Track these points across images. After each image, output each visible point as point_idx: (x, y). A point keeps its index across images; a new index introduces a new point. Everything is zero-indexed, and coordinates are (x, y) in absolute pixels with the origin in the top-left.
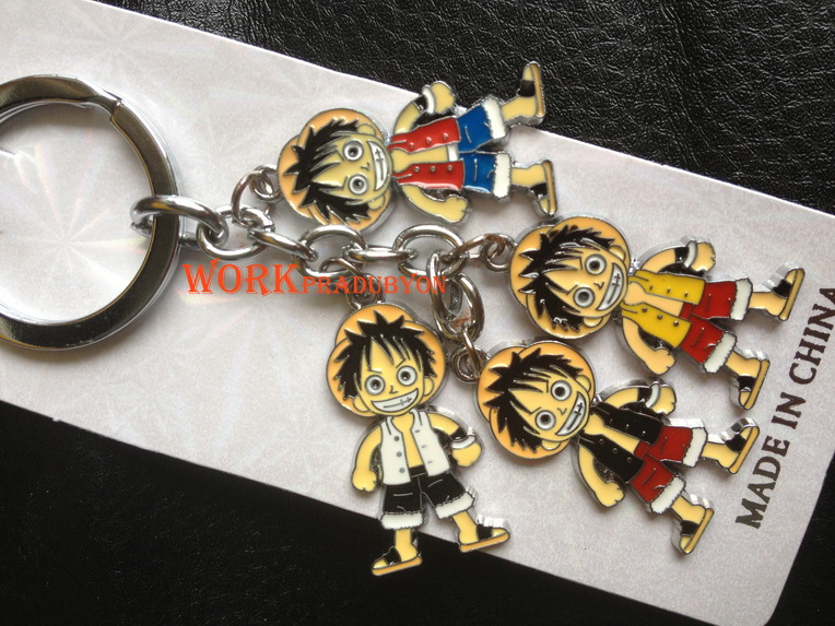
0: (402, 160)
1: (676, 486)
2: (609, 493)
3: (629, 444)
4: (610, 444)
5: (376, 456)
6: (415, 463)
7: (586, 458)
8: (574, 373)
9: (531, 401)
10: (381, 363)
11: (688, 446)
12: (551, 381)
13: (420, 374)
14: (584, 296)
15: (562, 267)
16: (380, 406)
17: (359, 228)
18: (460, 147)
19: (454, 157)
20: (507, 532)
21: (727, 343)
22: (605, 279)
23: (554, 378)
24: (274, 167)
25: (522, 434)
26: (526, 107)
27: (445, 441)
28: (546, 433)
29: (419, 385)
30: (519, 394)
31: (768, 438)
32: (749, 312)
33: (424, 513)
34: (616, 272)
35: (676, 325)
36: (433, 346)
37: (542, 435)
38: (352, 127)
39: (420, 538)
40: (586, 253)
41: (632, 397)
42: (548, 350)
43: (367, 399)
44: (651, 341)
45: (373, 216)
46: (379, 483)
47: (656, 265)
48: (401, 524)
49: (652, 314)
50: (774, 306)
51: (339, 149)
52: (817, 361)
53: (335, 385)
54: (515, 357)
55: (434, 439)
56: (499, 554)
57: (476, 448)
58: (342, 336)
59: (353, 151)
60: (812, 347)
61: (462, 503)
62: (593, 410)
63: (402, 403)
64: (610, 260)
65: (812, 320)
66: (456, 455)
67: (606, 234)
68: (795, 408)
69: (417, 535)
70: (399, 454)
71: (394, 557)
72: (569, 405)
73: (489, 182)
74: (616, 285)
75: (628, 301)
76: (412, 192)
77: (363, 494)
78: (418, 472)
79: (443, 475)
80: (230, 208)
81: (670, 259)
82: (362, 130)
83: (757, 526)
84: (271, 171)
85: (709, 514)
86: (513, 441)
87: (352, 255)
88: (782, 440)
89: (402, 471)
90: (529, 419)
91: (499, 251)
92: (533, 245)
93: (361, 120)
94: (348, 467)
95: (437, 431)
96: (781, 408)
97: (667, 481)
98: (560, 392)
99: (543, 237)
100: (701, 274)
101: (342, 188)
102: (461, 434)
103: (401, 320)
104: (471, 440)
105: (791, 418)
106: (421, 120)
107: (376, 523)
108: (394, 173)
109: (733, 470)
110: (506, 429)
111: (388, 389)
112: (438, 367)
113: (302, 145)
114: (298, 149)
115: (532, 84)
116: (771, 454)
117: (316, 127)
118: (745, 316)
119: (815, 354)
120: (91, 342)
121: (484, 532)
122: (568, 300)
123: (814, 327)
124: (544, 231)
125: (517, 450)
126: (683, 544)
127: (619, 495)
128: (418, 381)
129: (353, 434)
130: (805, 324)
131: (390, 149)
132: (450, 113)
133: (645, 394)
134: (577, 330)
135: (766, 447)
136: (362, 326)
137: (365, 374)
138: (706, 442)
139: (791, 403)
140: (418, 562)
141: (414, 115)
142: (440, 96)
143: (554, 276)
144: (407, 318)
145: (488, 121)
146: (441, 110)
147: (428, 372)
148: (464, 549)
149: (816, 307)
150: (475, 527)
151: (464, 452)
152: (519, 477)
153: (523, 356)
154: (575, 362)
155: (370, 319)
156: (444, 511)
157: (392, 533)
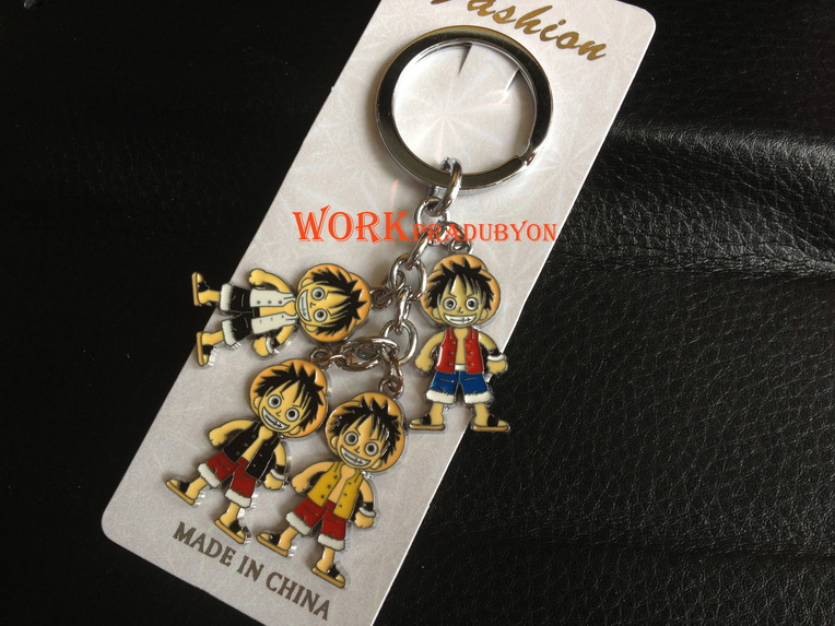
0: (461, 334)
1: (214, 482)
2: (218, 437)
3: (249, 454)
4: (251, 442)
5: (271, 287)
6: (263, 312)
7: (244, 425)
8: (303, 425)
9: (289, 395)
10: (332, 300)
11: (240, 494)
12: (300, 409)
13: (320, 324)
14: (352, 439)
15: (374, 428)
16: (304, 295)
17: (422, 299)
18: (463, 372)
19: (457, 368)
20: (204, 365)
21: (305, 529)
22: (361, 454)
23: (302, 411)
24: (470, 253)
25: (268, 385)
26: (482, 418)
27: (273, 334)
28: (266, 401)
29: (313, 322)
30: (295, 386)
31: (234, 552)
32: (322, 547)
33: (228, 313)
34: (364, 462)
35: (323, 497)
36: (337, 336)
37: (265, 398)
38: (487, 306)
39: (212, 307)
40: (380, 444)
41: (280, 461)
42: (321, 411)
43: (310, 288)
44: (314, 480)
45: (428, 311)
46: (253, 286)
47: (364, 488)
48: (224, 296)
49: (333, 482)
50: (323, 564)
51: (475, 296)
52: (281, 593)
53: (323, 268)
54: (320, 388)
55: (275, 326)
56: (191, 357)
57: (264, 353)
58: (354, 278)
59: (472, 304)
60: (291, 590)
61: (230, 339)
62: (275, 433)
63: (303, 309)
64: (373, 459)
65: (309, 592)
66: (263, 339)
67: (391, 459)
68: (251, 573)
69: (214, 306)
70: (270, 302)
71: (202, 288)
72: (282, 418)
73: (438, 389)
74: (356, 461)
75: (344, 467)
76: (439, 338)
77: (248, 275)
78: (256, 313)
79: (250, 328)
80: (449, 220)
81: (367, 498)
82: (485, 312)
83: (175, 537)
84: (469, 250)
85: (191, 502)
86: (265, 378)
87: (404, 291)
88: (232, 561)
89: (259, 302)
90: (277, 391)
91: (392, 389)
92: (391, 410)
93: (491, 313)
94: (268, 268)
95: (280, 330)
96: (253, 563)
97: (219, 476)
98: (292, 414)
99: (396, 418)
100: (353, 518)
101: (449, 293)
102: (275, 344)
103: (357, 317)
104: (270, 351)
105: (245, 571)
106: (484, 350)
107: (227, 279)
108: (454, 328)
109: (217, 522)
110: (274, 375)
111: (314, 302)
112: (322, 337)
113: (481, 272)
114: (479, 269)
115: (496, 425)
116: (223, 553)
117: (491, 284)
118: (320, 544)
119: (286, 592)
120: (378, 120)
121: (207, 350)
122: (352, 428)
123: (304, 593)
124: (399, 419)
125: (258, 380)
126: (173, 481)
127: (215, 443)
128: (317, 322)
129: (289, 275)
130: (307, 588)
131: (469, 327)
132: (487, 370)
133: (281, 470)
134: (331, 431)
135: (228, 549)
136: (359, 292)
137: (326, 289)
138: (241, 507)
139: (255, 571)
140: (196, 303)
141: (489, 347)
142: (497, 365)
143: (369, 421)
144: (359, 322)
145: (477, 393)
146: (489, 364)
147: (321, 330)
148: (198, 335)
149: (317, 596)
150: (211, 343)
151: (263, 346)
152: (240, 379)
153: (320, 393)
154: (310, 427)
155: (362, 297)
156: (227, 326)
157: (219, 289)
